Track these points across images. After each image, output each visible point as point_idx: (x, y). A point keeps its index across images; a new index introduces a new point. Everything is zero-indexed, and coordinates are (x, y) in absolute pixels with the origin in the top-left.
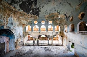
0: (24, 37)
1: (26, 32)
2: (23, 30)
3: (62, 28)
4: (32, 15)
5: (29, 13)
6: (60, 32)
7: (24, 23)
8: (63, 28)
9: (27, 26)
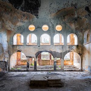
0: (10, 56)
1: (13, 46)
2: (8, 42)
3: (81, 38)
4: (25, 12)
5: (20, 9)
6: (77, 46)
7: (9, 29)
8: (83, 38)
9: (15, 34)
